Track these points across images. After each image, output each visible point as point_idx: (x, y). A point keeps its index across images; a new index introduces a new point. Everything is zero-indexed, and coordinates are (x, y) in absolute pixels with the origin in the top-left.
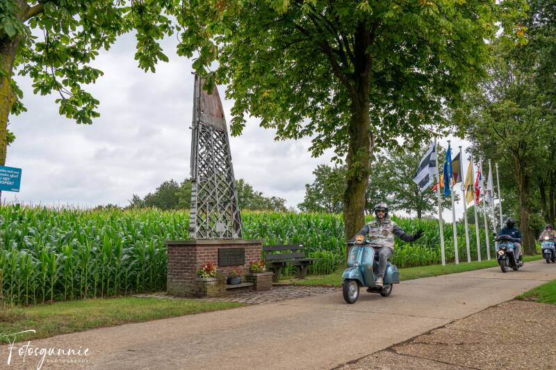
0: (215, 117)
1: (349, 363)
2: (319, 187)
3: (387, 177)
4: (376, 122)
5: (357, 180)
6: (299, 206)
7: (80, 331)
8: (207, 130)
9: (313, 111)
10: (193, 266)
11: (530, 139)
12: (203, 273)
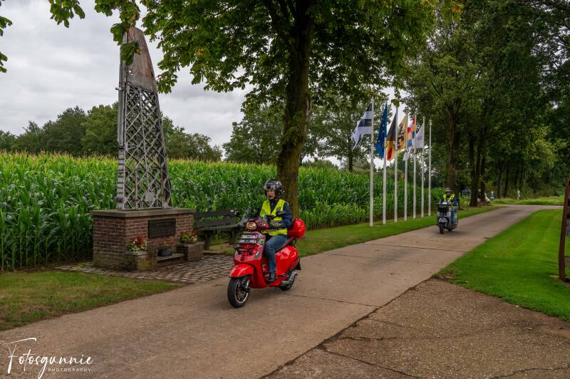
0: (144, 77)
1: (287, 364)
2: (247, 127)
3: (319, 120)
4: (315, 78)
5: (292, 144)
6: (225, 146)
7: (19, 326)
8: (136, 92)
9: (247, 61)
10: (122, 239)
11: (464, 97)
12: (133, 247)
